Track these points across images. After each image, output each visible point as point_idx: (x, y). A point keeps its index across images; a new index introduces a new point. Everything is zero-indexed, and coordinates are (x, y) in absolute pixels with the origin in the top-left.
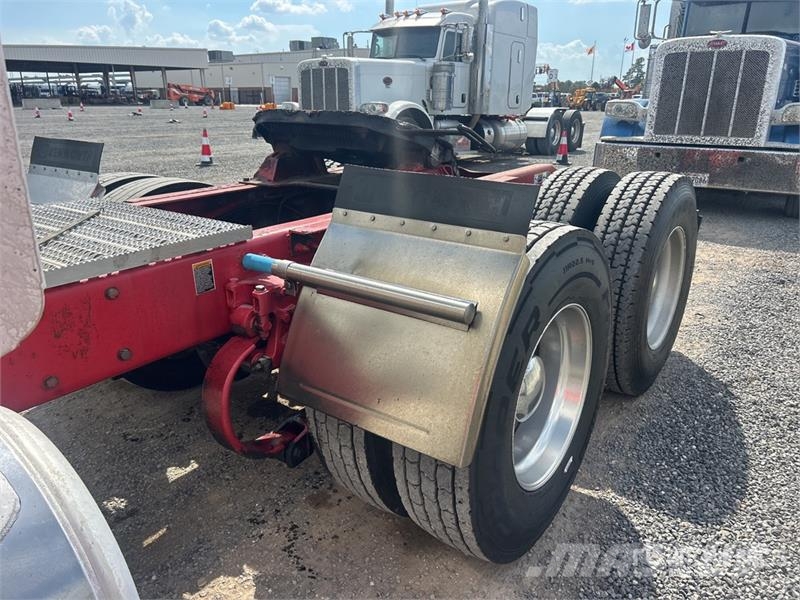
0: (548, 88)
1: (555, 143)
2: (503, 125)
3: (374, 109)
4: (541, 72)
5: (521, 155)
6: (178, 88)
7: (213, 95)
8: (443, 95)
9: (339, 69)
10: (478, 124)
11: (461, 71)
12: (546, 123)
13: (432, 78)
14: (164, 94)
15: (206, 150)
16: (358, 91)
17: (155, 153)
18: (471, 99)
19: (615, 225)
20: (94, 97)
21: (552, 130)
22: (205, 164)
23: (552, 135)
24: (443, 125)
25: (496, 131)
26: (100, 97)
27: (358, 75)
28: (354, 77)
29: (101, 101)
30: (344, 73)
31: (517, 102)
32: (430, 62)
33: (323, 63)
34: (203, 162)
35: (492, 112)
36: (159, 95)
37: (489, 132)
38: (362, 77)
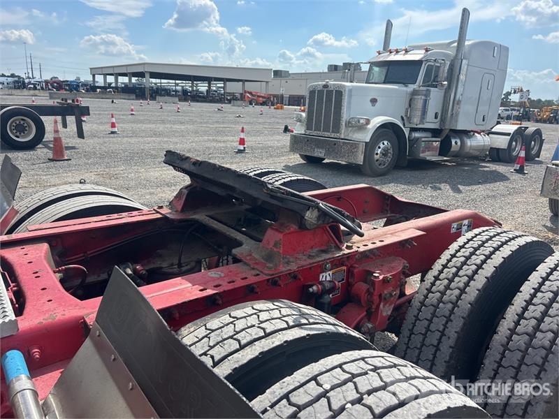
0: (521, 104)
1: (515, 154)
2: (470, 137)
3: (359, 122)
4: (515, 92)
5: (484, 161)
6: (250, 93)
7: (272, 99)
8: (419, 113)
9: (336, 91)
10: (447, 135)
11: (436, 95)
12: (509, 137)
13: (411, 100)
14: (242, 97)
15: (242, 142)
16: (349, 108)
17: (214, 140)
18: (443, 115)
19: (519, 341)
20: (200, 97)
21: (514, 143)
22: (240, 151)
23: (513, 147)
24: (417, 135)
25: (463, 142)
26: (203, 97)
27: (350, 96)
28: (346, 97)
29: (204, 99)
30: (339, 94)
31: (483, 121)
32: (411, 87)
33: (326, 86)
34: (239, 150)
35: (460, 127)
36: (239, 97)
37: (456, 143)
38: (353, 97)
